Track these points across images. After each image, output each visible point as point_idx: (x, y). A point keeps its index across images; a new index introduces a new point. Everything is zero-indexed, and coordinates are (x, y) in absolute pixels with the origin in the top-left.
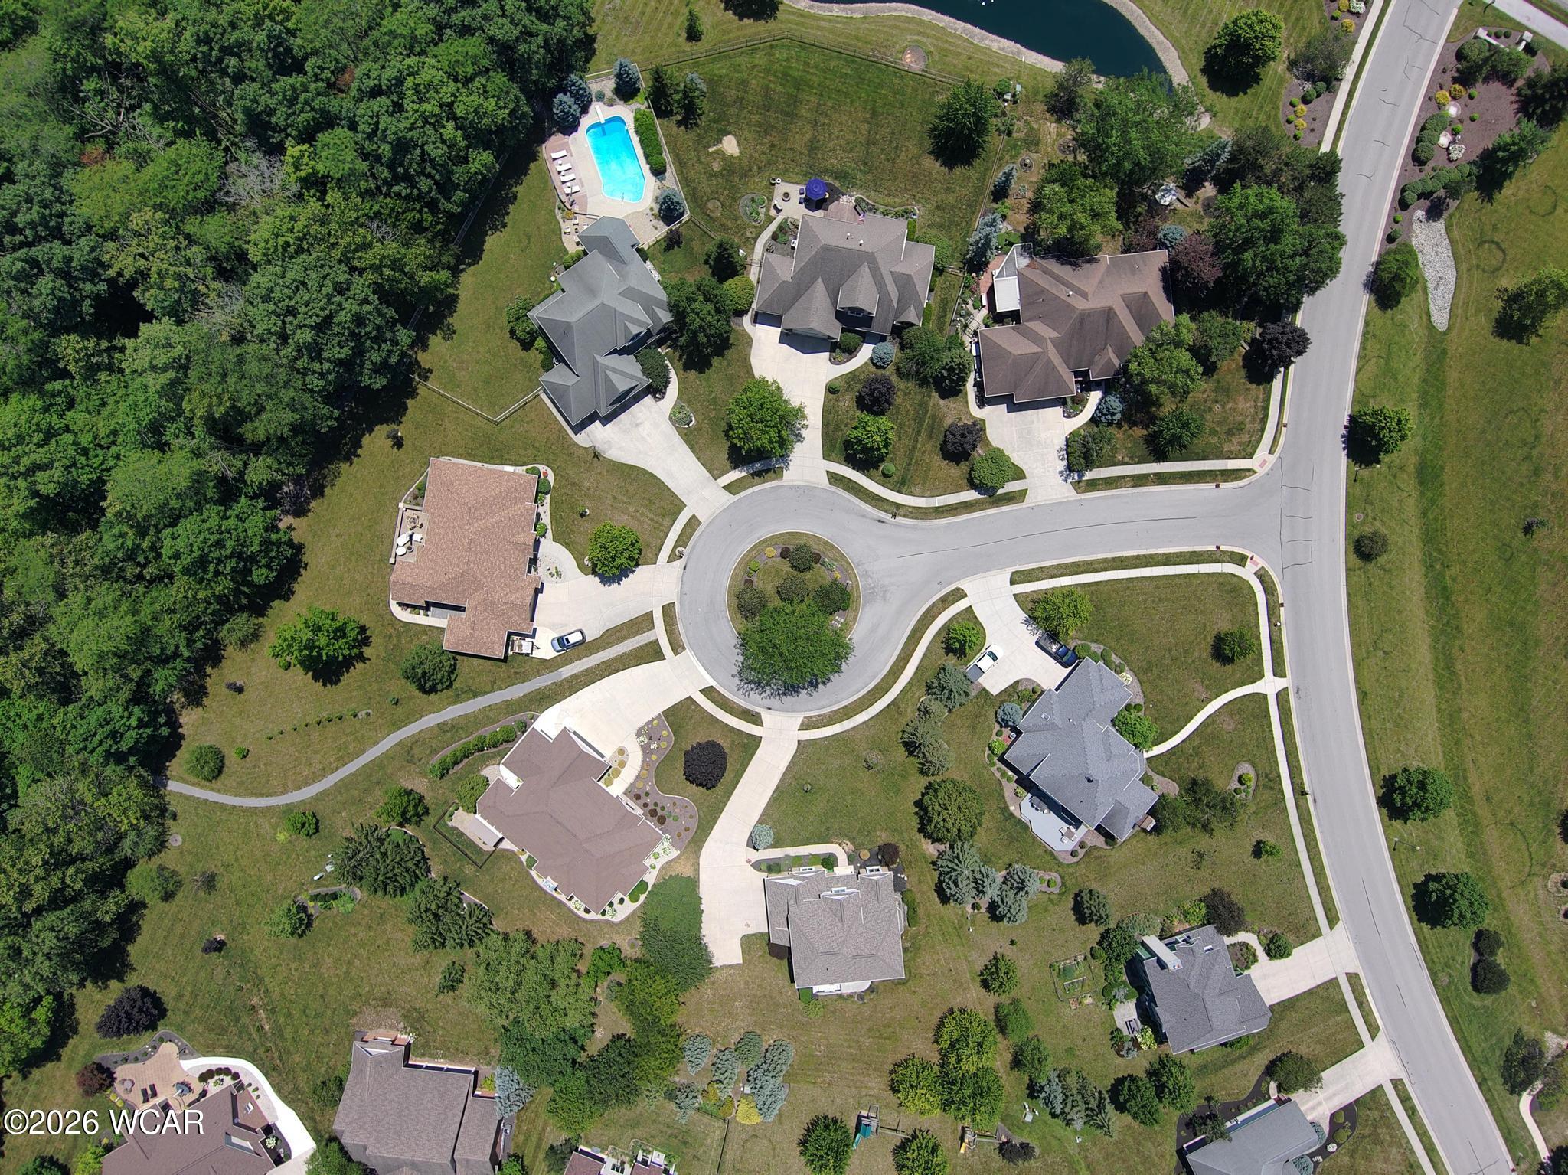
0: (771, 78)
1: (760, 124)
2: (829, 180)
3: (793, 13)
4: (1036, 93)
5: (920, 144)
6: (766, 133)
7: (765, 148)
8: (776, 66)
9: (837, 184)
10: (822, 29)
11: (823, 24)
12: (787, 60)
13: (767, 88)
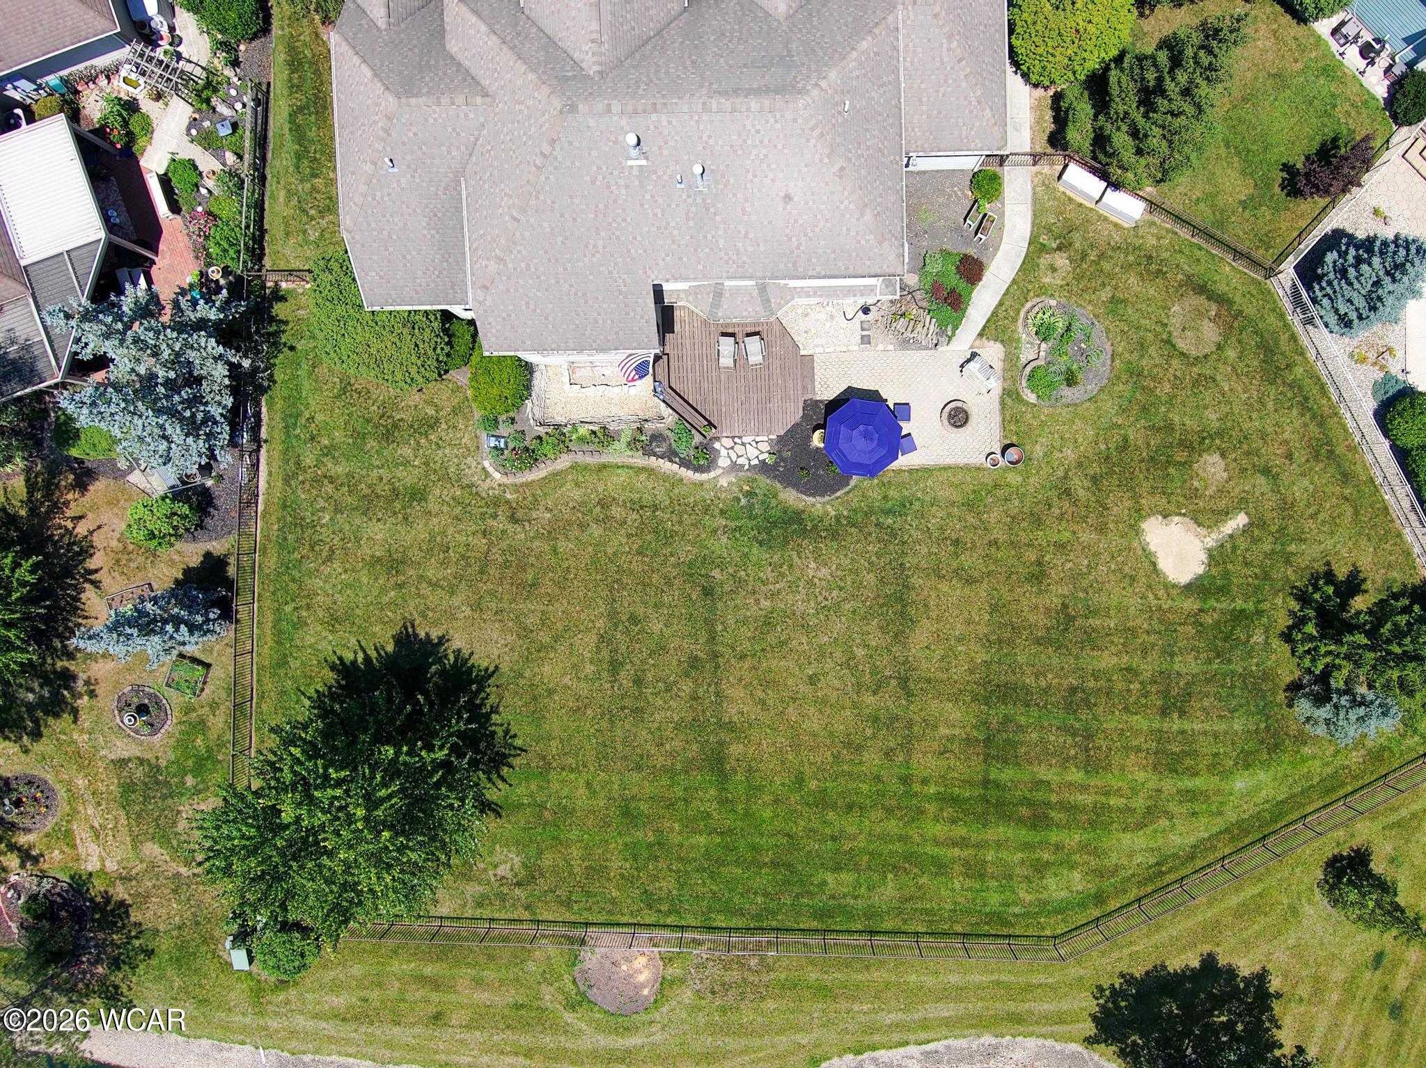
0: (1086, 799)
1: (1091, 639)
2: (820, 506)
3: (1047, 1019)
4: (184, 958)
5: (536, 697)
6: (1065, 616)
7: (1058, 565)
8: (1073, 838)
9: (791, 497)
10: (945, 994)
11: (947, 1010)
12: (1040, 868)
13: (1092, 765)
